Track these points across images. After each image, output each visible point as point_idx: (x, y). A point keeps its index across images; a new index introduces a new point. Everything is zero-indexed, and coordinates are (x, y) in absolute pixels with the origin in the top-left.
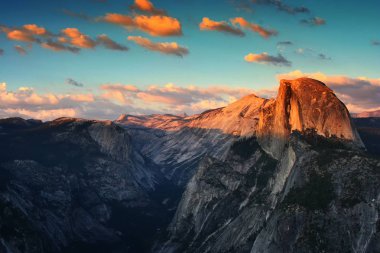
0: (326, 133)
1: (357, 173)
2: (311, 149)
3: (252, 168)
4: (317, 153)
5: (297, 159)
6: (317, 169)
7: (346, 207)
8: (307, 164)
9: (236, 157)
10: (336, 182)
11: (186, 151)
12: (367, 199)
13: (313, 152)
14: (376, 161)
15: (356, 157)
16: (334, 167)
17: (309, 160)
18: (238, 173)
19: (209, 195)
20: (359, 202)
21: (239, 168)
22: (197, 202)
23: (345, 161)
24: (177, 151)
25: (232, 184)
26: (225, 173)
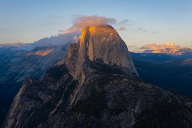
0: (110, 62)
1: (124, 90)
2: (95, 73)
3: (61, 87)
4: (99, 76)
5: (86, 79)
6: (97, 87)
7: (114, 115)
8: (91, 84)
9: (51, 79)
10: (109, 96)
11: (23, 74)
12: (128, 109)
13: (97, 75)
14: (138, 83)
15: (125, 79)
16: (109, 86)
17: (92, 81)
18: (50, 90)
19: (30, 105)
20: (123, 111)
21: (52, 87)
23: (117, 82)
24: (16, 74)
25: (46, 98)
26: (42, 90)
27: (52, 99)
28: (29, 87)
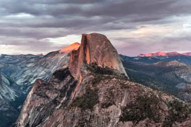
0: (103, 65)
1: (113, 88)
2: (90, 74)
3: (65, 86)
4: (93, 77)
5: (82, 80)
6: (91, 86)
7: (104, 108)
8: (86, 83)
9: (56, 80)
10: (100, 93)
11: (36, 77)
12: (116, 103)
13: (91, 76)
14: (124, 81)
15: (114, 79)
16: (101, 85)
17: (88, 81)
18: (56, 89)
19: (39, 102)
20: (112, 105)
21: (57, 86)
22: (31, 107)
23: (107, 81)
24: (31, 77)
25: (52, 96)
26: (49, 89)
27: (57, 97)
28: (39, 87)
